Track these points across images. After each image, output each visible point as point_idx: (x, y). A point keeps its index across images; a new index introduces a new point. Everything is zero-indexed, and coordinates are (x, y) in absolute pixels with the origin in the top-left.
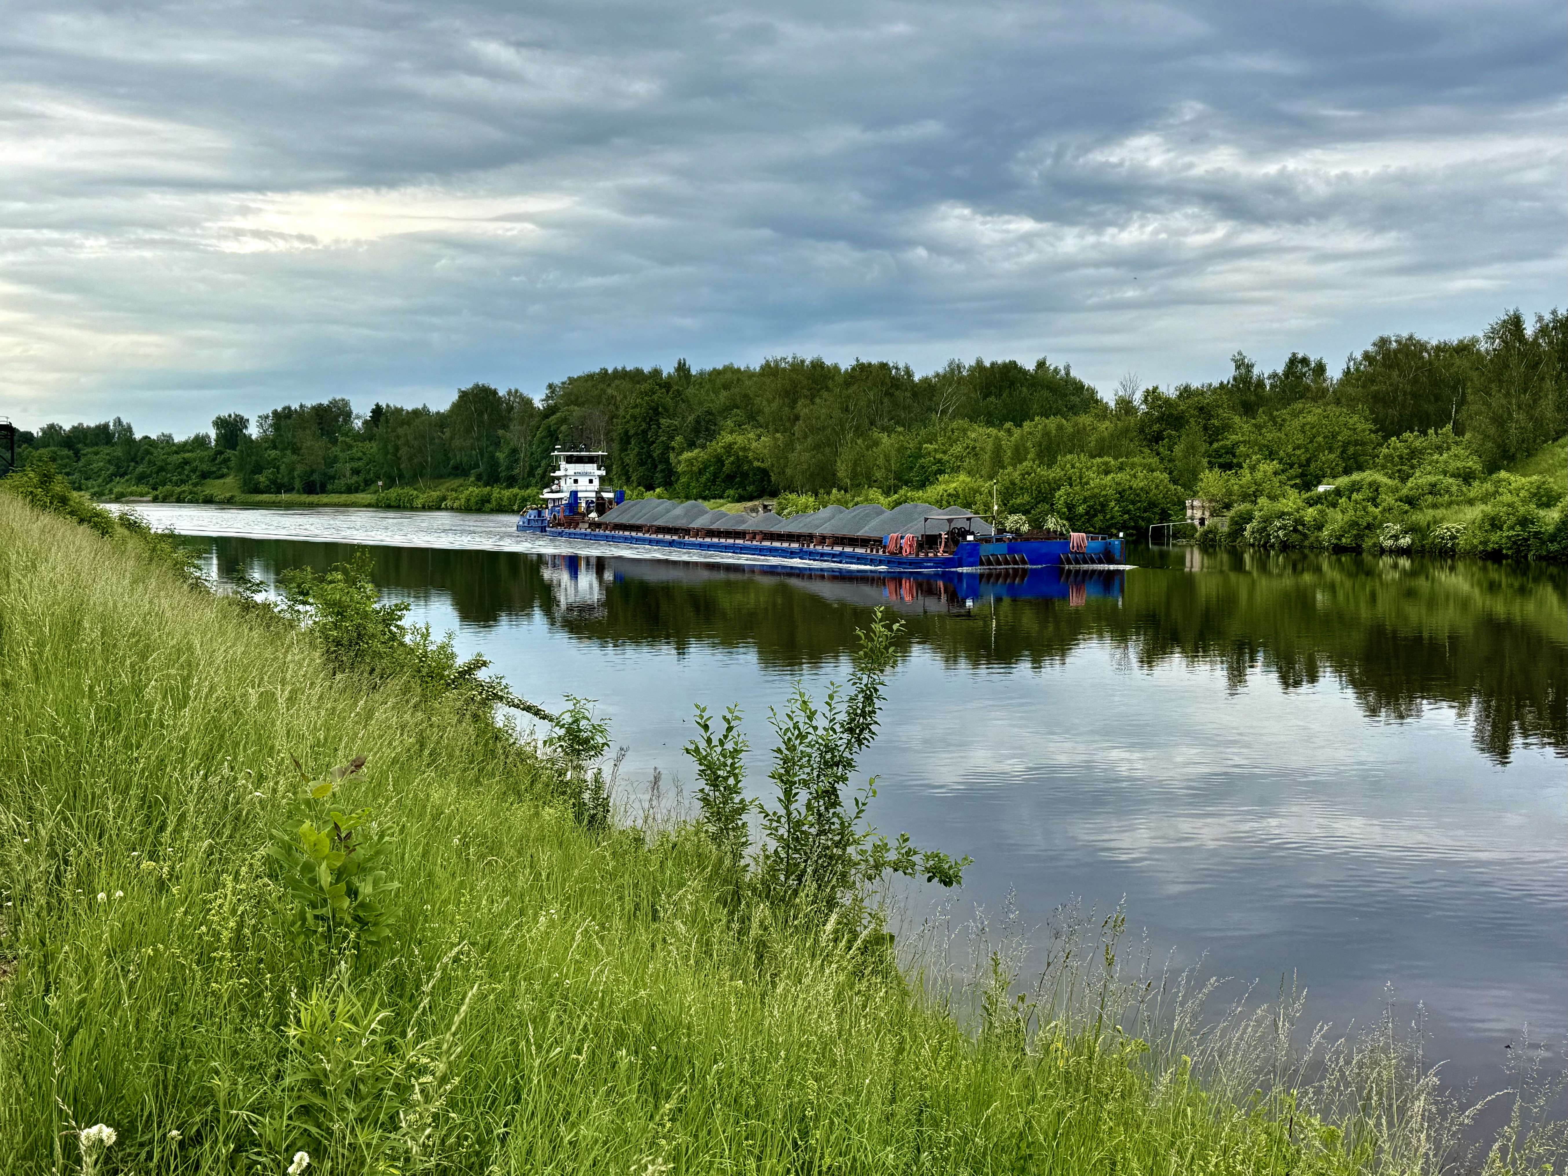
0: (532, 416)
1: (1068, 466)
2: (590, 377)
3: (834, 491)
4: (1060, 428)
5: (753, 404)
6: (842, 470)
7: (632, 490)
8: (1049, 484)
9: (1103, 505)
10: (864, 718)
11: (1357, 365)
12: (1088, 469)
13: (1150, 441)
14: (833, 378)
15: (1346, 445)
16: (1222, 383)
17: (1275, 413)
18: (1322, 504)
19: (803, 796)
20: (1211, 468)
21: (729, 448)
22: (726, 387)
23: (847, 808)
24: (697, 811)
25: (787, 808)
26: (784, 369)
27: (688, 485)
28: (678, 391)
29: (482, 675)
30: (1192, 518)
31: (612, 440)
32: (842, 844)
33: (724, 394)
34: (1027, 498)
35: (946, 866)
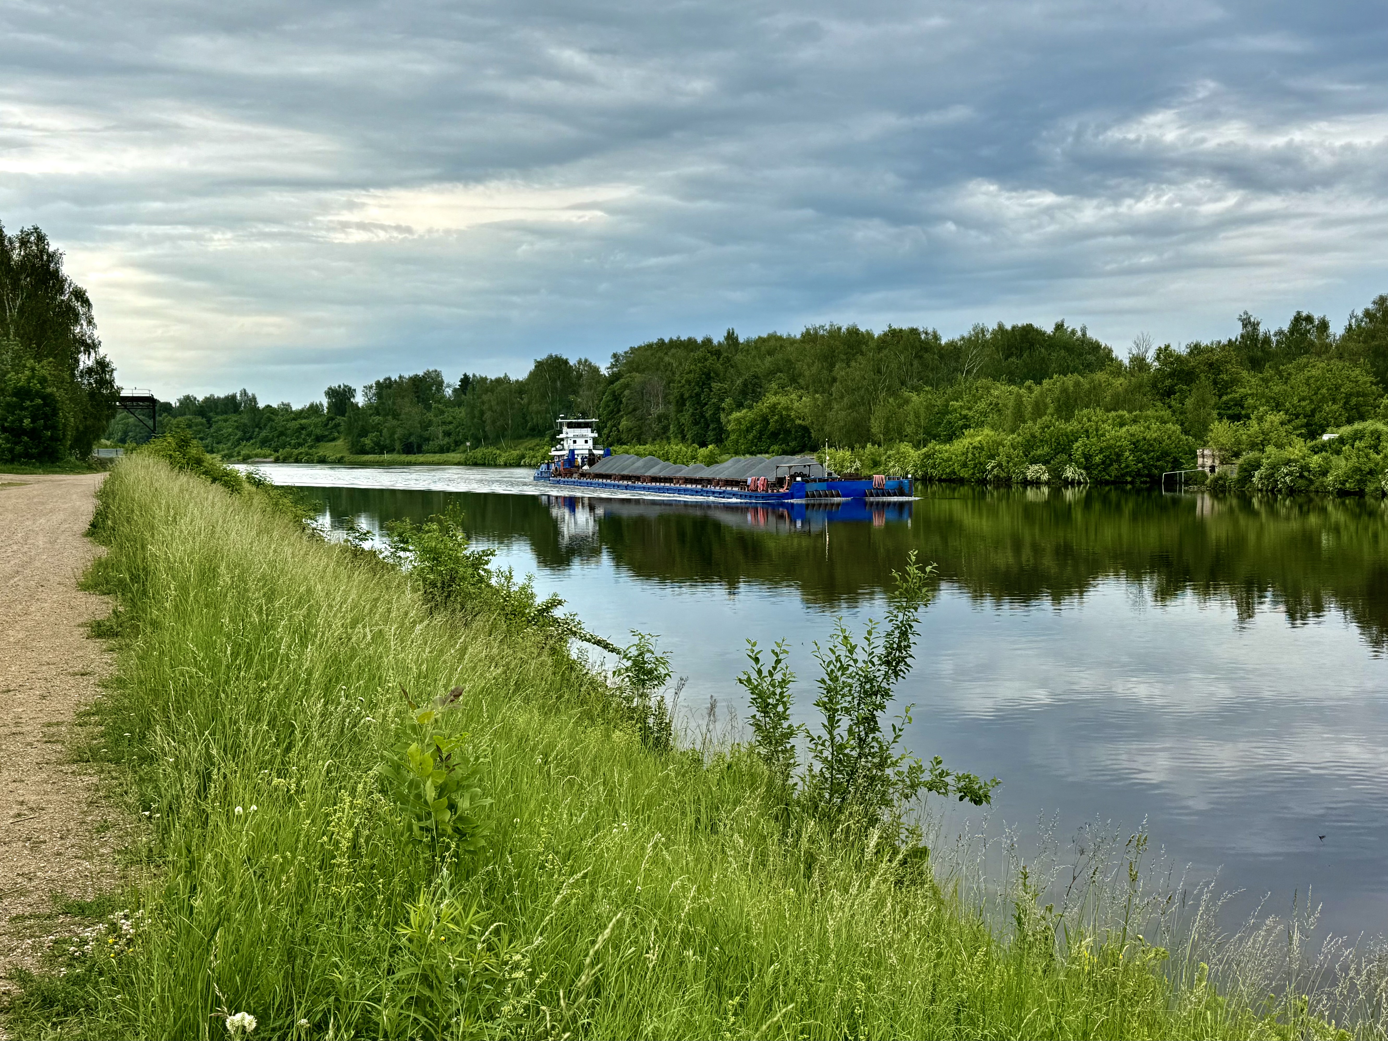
0: (598, 382)
1: (1085, 419)
2: (650, 346)
3: (869, 445)
4: (1077, 384)
5: (795, 368)
6: (876, 426)
7: (687, 448)
8: (1067, 437)
9: (1119, 455)
10: (900, 652)
11: (1359, 321)
12: (1103, 422)
13: (1163, 395)
14: (866, 344)
15: (1349, 396)
16: (1230, 340)
17: (1281, 367)
18: (1327, 451)
19: (845, 722)
20: (1220, 419)
21: (773, 407)
22: (770, 353)
23: (885, 733)
24: (749, 736)
25: (830, 733)
26: (823, 336)
27: (737, 442)
28: (727, 357)
29: (558, 613)
30: (1203, 466)
31: (670, 403)
32: (881, 765)
33: (769, 359)
34: (1046, 449)
35: (976, 787)
